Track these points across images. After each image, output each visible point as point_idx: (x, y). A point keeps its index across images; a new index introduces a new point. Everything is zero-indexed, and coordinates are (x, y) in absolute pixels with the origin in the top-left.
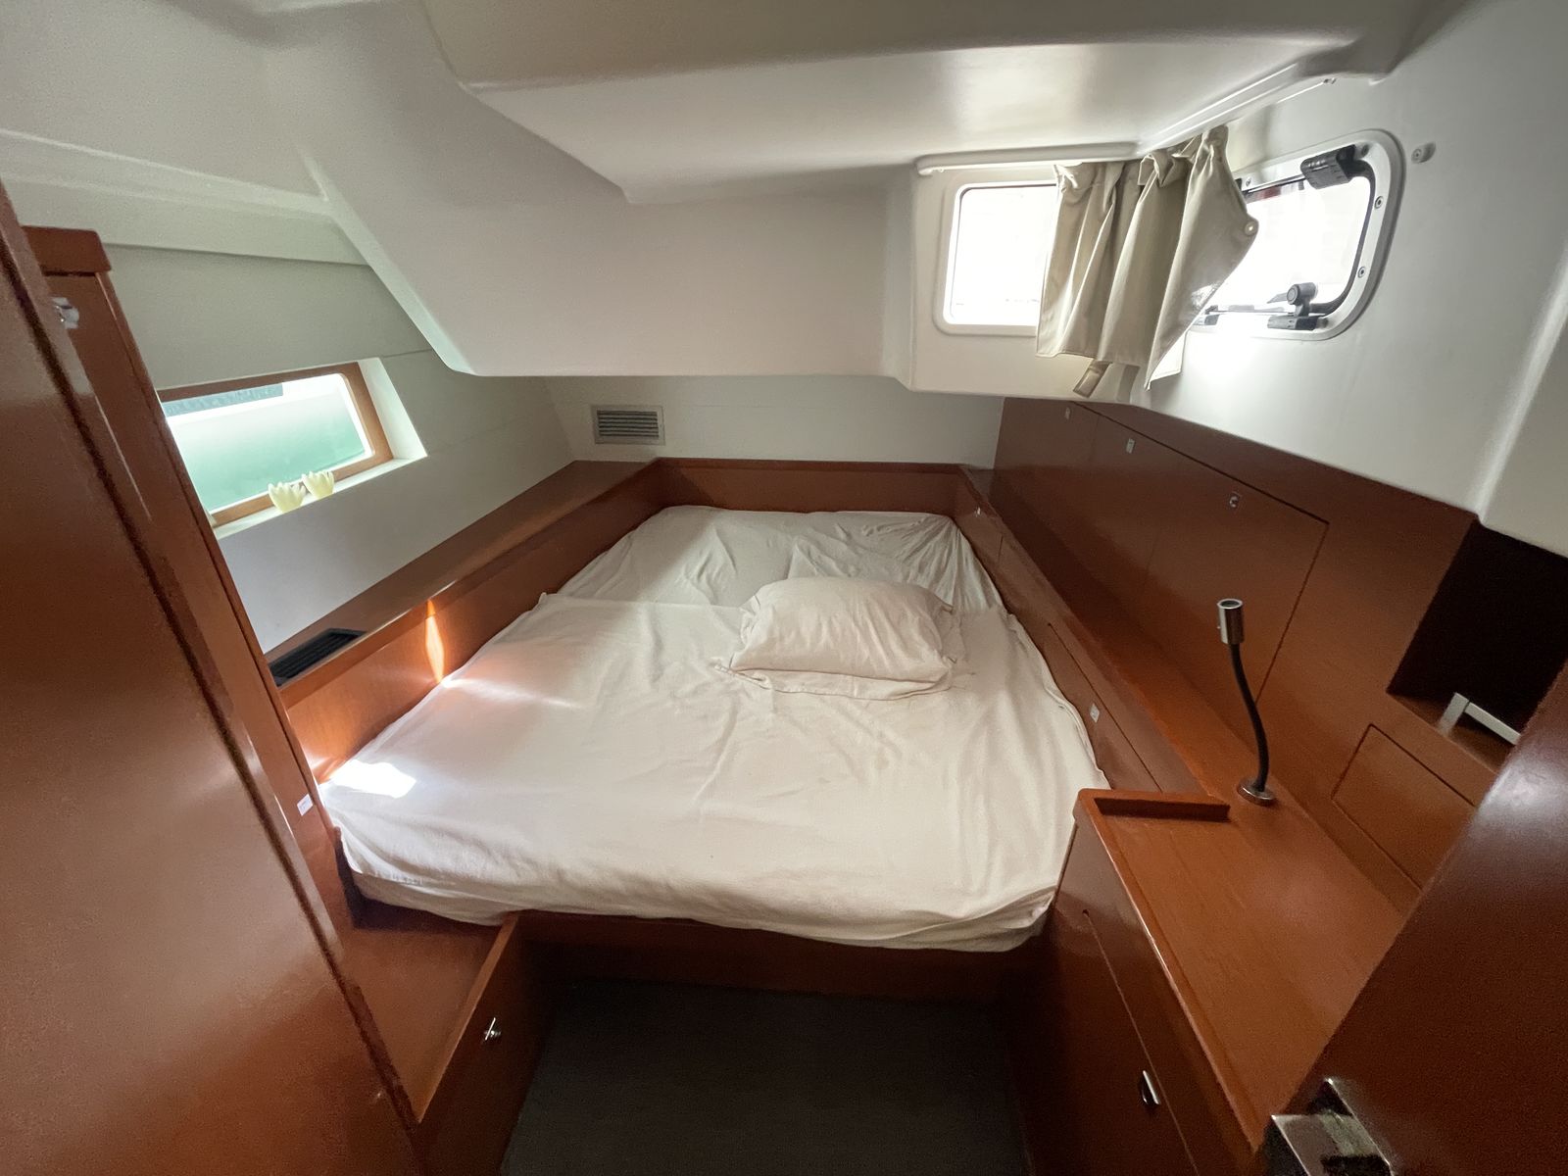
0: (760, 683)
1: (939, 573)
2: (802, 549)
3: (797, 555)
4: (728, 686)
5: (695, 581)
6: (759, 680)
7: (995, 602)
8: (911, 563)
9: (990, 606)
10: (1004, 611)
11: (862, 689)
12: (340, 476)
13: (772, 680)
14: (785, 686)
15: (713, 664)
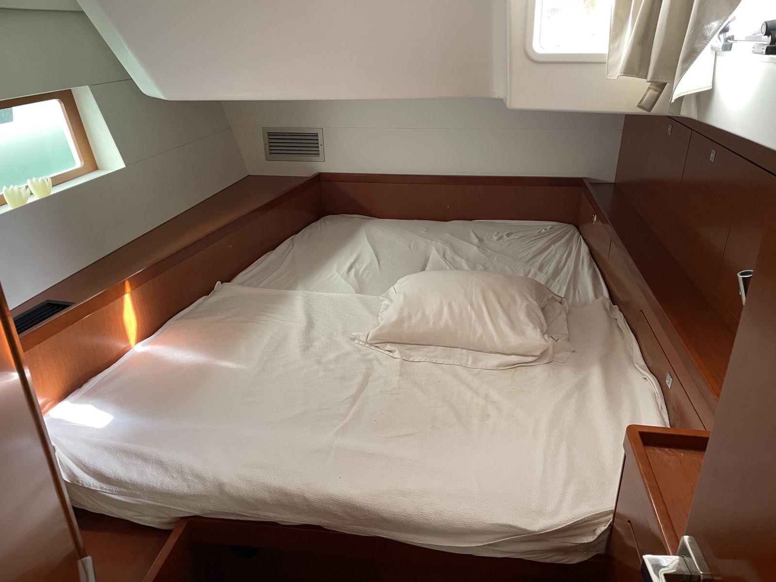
0: (391, 354)
1: (557, 272)
2: (438, 251)
3: (434, 255)
4: (365, 355)
5: (345, 274)
6: (390, 351)
7: (602, 294)
8: (533, 263)
9: (597, 297)
10: (608, 303)
11: (476, 360)
12: (57, 181)
13: (401, 352)
14: (411, 357)
15: (353, 339)
